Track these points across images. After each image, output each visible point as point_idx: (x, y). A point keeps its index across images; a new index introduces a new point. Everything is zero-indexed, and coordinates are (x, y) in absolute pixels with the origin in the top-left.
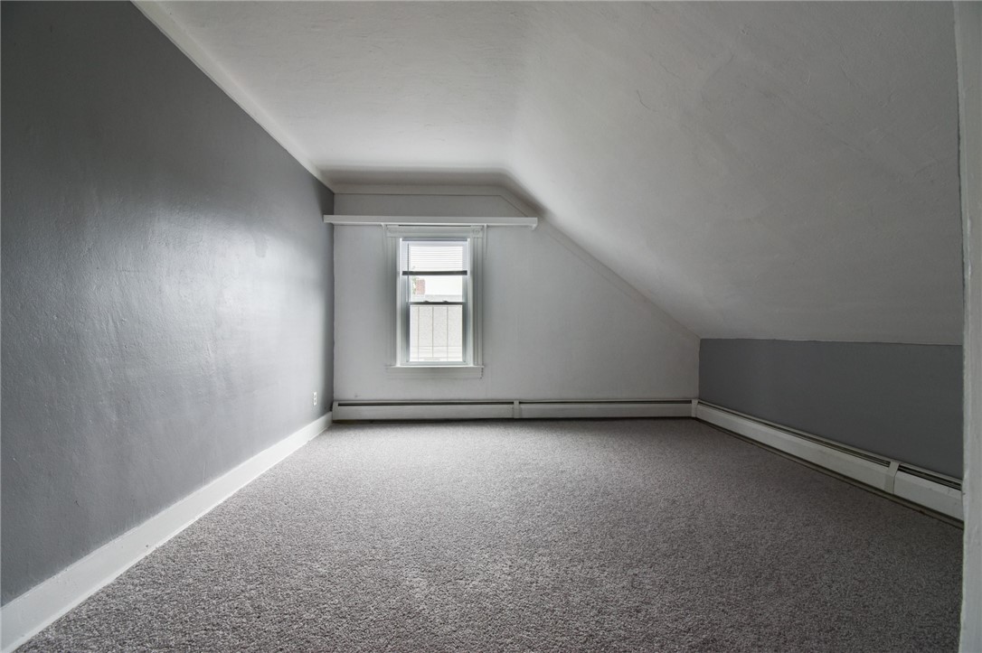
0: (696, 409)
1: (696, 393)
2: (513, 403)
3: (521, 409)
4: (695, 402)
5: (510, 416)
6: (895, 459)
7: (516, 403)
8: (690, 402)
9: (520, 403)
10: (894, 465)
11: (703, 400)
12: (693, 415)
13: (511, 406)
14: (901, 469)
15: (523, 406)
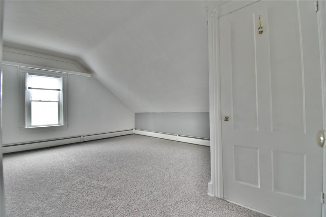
0: (135, 131)
1: (134, 127)
2: (80, 137)
3: (84, 139)
4: (134, 129)
5: (80, 141)
6: (178, 134)
7: (82, 136)
8: (133, 130)
9: (83, 136)
10: (178, 135)
11: (136, 129)
12: (134, 133)
13: (80, 138)
14: (179, 136)
15: (84, 137)
